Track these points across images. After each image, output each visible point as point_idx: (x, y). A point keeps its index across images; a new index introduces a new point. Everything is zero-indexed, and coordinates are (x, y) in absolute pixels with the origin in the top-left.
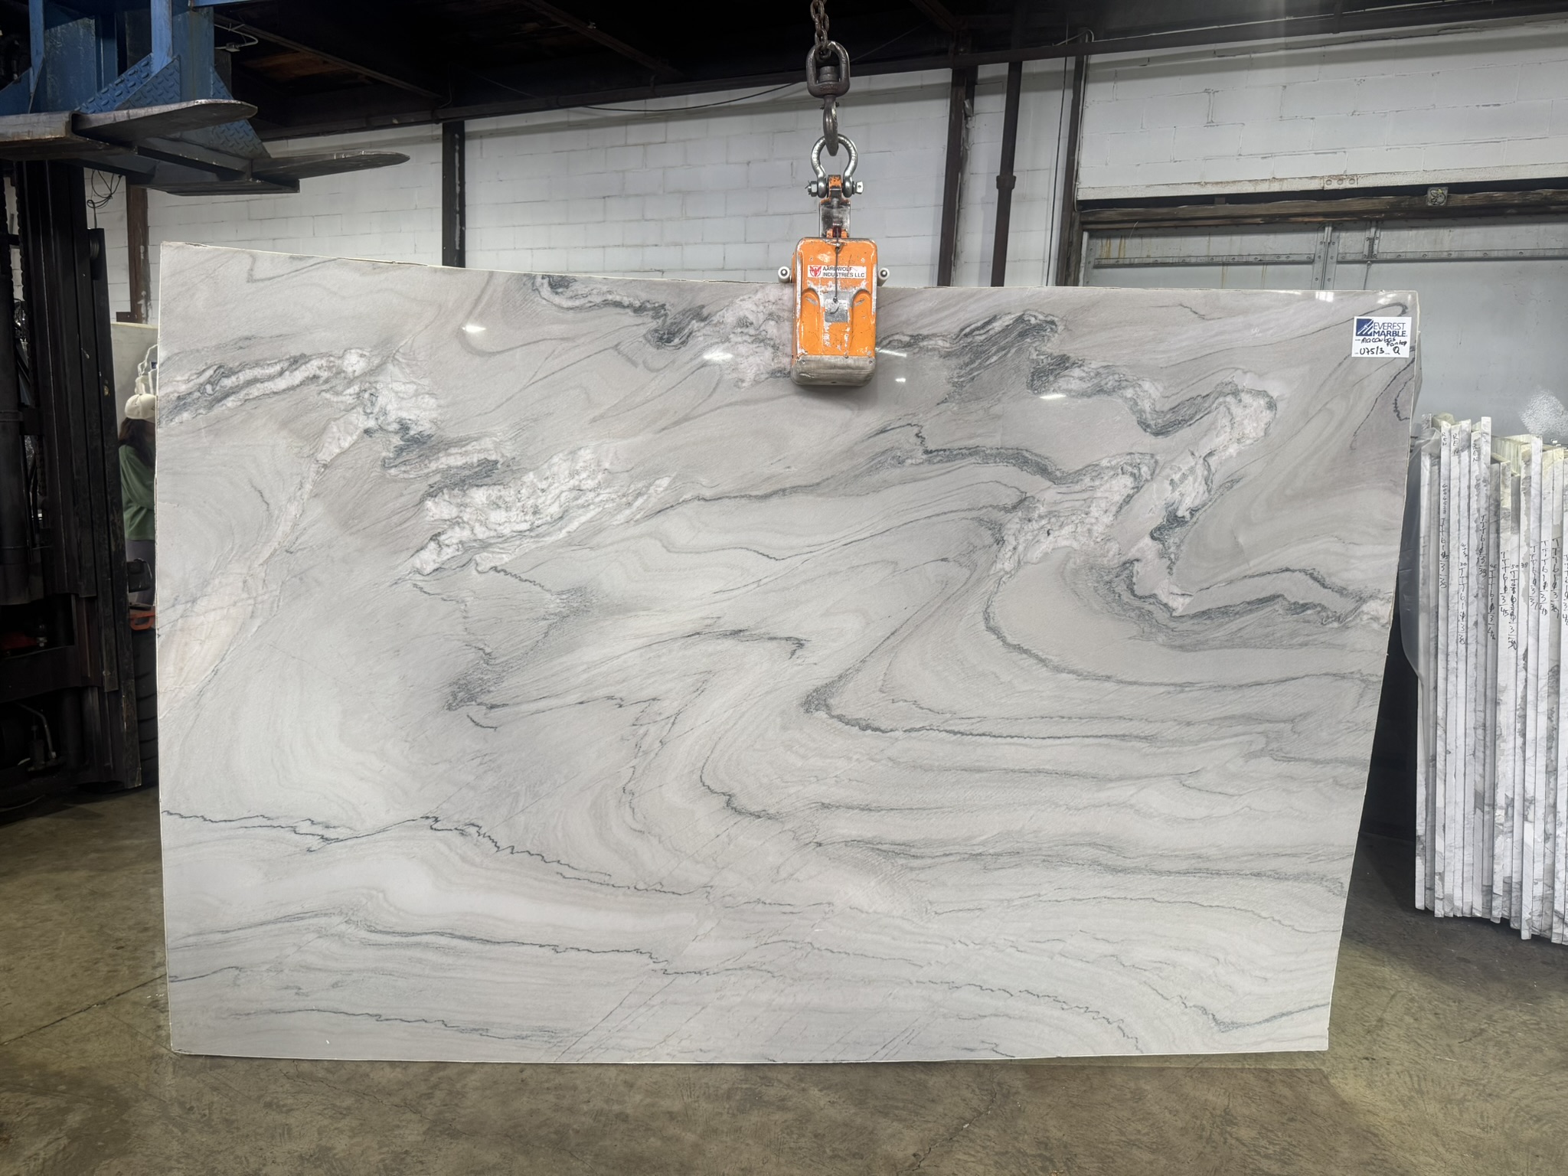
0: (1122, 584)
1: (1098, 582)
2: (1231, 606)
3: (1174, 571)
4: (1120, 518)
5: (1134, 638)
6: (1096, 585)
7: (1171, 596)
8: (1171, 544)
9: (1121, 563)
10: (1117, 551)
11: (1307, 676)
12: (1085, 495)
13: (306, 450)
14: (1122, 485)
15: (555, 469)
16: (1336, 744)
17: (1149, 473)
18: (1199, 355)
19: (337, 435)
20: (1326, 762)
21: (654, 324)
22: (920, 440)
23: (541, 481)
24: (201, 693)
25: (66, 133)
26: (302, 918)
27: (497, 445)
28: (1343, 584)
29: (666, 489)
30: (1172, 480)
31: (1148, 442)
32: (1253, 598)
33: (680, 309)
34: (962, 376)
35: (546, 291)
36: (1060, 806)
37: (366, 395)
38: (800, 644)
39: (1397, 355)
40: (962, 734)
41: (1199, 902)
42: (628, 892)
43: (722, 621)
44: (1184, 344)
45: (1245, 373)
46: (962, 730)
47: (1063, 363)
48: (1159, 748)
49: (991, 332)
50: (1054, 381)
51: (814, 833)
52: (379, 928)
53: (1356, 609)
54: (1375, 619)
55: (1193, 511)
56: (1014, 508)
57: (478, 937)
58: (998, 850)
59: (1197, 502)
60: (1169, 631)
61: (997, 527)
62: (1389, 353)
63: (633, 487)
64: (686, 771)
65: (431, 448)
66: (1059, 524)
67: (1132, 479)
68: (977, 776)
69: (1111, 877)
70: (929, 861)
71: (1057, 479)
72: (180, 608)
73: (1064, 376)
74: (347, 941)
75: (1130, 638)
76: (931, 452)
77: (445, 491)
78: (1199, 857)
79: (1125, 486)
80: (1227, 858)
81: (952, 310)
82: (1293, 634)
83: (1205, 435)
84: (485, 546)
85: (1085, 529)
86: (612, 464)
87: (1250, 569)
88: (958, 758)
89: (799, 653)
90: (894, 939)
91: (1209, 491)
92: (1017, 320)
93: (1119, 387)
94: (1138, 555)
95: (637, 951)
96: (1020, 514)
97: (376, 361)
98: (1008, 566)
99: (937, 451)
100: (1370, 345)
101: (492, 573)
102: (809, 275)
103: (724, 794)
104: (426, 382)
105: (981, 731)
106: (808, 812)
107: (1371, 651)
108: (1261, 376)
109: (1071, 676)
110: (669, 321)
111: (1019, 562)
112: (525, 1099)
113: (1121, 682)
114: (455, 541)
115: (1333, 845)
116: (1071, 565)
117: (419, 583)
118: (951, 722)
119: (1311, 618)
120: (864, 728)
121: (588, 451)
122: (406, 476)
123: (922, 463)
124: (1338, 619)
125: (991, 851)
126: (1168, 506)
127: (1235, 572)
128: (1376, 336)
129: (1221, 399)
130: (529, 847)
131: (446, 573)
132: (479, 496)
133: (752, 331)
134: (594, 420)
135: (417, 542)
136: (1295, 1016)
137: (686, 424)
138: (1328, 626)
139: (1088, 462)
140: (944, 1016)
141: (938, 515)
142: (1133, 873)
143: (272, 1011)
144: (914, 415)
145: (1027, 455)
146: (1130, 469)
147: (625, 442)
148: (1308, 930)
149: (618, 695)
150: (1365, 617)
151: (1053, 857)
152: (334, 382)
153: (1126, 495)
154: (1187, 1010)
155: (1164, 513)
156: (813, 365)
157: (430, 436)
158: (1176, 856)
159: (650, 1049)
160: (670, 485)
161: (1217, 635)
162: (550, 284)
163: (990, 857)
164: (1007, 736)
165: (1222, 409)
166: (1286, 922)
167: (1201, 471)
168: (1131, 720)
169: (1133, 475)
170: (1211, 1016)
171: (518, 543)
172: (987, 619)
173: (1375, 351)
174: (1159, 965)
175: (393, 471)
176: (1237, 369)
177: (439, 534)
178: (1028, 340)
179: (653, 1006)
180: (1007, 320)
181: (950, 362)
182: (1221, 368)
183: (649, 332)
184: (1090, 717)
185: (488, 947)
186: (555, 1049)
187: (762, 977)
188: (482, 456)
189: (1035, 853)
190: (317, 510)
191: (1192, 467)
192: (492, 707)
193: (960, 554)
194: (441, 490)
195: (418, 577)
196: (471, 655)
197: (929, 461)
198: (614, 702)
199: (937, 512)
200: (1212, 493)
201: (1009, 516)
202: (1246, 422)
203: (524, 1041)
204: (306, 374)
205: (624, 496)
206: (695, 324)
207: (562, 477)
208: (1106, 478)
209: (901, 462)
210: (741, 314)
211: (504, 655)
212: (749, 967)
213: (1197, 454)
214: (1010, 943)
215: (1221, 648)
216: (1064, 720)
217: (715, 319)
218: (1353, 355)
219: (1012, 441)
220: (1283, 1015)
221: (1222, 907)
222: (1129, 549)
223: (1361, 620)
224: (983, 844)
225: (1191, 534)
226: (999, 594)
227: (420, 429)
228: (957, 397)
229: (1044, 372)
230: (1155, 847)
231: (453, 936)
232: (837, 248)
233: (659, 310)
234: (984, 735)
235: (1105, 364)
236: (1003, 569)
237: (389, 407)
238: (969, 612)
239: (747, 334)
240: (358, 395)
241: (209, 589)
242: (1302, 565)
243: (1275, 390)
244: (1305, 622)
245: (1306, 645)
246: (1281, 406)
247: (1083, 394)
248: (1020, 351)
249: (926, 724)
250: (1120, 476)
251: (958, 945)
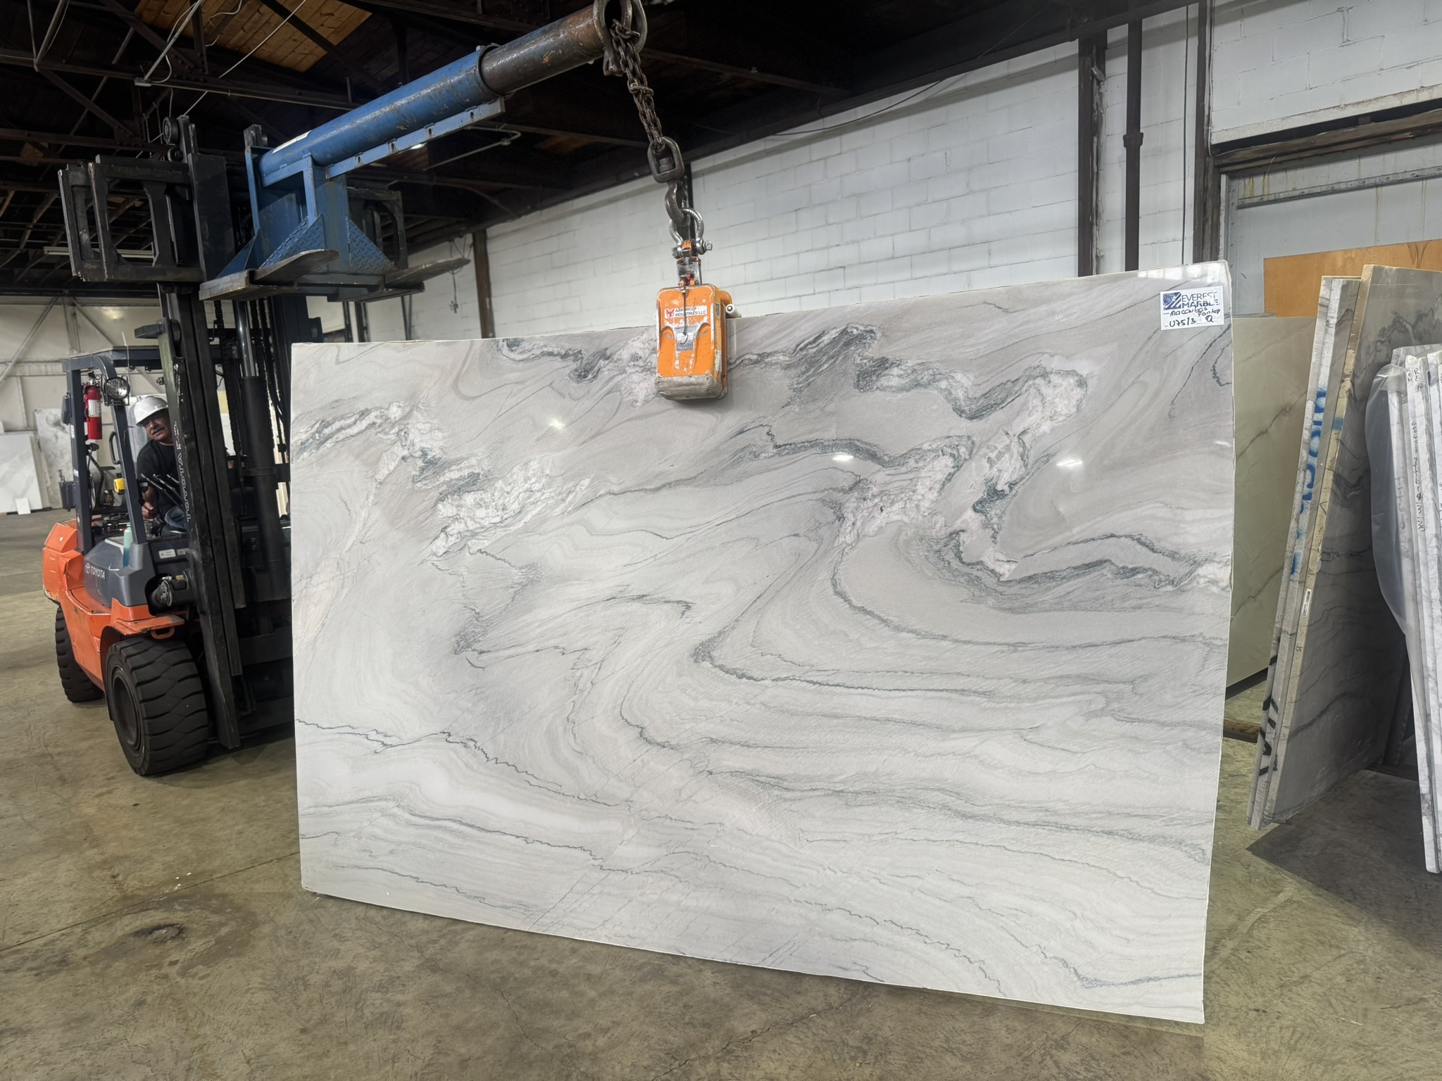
0: (951, 553)
1: (929, 551)
2: (1057, 571)
3: (998, 539)
4: (943, 494)
5: (965, 601)
6: (927, 554)
7: (998, 563)
8: (993, 516)
9: (948, 534)
10: (943, 523)
11: (1144, 638)
12: (911, 476)
13: (370, 474)
14: (944, 465)
15: (515, 477)
16: (1183, 707)
17: (967, 452)
18: (1006, 345)
19: (387, 462)
20: (1174, 725)
21: (574, 366)
22: (770, 437)
23: (506, 486)
24: (315, 639)
26: (372, 801)
27: (479, 462)
28: (1173, 548)
29: (587, 488)
30: (989, 458)
31: (964, 426)
32: (1078, 563)
33: (591, 352)
34: (800, 383)
35: (505, 350)
36: (909, 752)
37: (402, 433)
38: (688, 606)
39: (1211, 324)
40: (820, 684)
41: (1050, 854)
42: (573, 800)
43: (630, 588)
44: (991, 337)
45: (1052, 356)
46: (820, 681)
47: (883, 364)
48: (998, 703)
49: (821, 345)
50: (877, 381)
51: (706, 763)
52: (417, 812)
53: (1191, 573)
54: (1214, 582)
55: (1012, 485)
56: (851, 489)
57: (477, 825)
58: (857, 788)
59: (1015, 477)
60: (998, 595)
61: (838, 506)
62: (1202, 322)
63: (565, 487)
64: (610, 707)
65: (441, 466)
66: (890, 501)
67: (952, 459)
68: (835, 721)
69: (961, 822)
70: (799, 794)
71: (886, 463)
72: (304, 582)
73: (885, 375)
74: (398, 821)
75: (961, 601)
76: (780, 446)
77: (449, 496)
78: (1047, 811)
79: (947, 466)
80: (1076, 814)
81: (789, 330)
82: (1125, 598)
83: (1018, 416)
84: (474, 534)
85: (913, 505)
86: (551, 470)
87: (1074, 536)
88: (818, 705)
89: (687, 613)
90: (774, 860)
91: (1026, 466)
92: (842, 333)
93: (934, 380)
94: (963, 527)
95: (581, 847)
96: (856, 494)
97: (407, 409)
98: (849, 539)
99: (785, 445)
100: (1180, 317)
101: (479, 554)
103: (637, 726)
104: (436, 421)
105: (836, 682)
106: (701, 744)
107: (1213, 614)
108: (1069, 357)
109: (910, 635)
110: (584, 362)
111: (858, 535)
112: (496, 952)
113: (956, 641)
114: (456, 532)
115: (1189, 810)
116: (903, 537)
117: (436, 563)
118: (810, 673)
119: (1143, 582)
120: (741, 676)
121: (535, 462)
122: (426, 487)
123: (773, 456)
124: (1172, 583)
125: (851, 789)
126: (987, 481)
127: (1058, 539)
128: (1186, 308)
129: (1030, 382)
130: (507, 759)
131: (450, 555)
132: (469, 499)
133: (641, 363)
134: (538, 440)
135: (433, 534)
136: (1164, 982)
137: (599, 437)
138: (1161, 589)
139: (911, 447)
140: (820, 934)
141: (789, 498)
142: (983, 820)
143: (356, 866)
144: (764, 417)
145: (858, 444)
146: (949, 451)
147: (559, 454)
148: (1170, 895)
149: (561, 646)
150: (1202, 581)
151: (907, 799)
152: (384, 426)
153: (947, 473)
154: (1047, 961)
155: (984, 488)
157: (439, 459)
158: (1023, 807)
159: (593, 930)
160: (590, 484)
161: (1046, 598)
162: (508, 345)
163: (850, 794)
164: (858, 688)
165: (1032, 391)
166: (1145, 884)
167: (1016, 449)
168: (969, 676)
169: (952, 455)
170: (1072, 970)
171: (493, 532)
172: (834, 585)
173: (1186, 322)
174: (1015, 912)
175: (419, 485)
176: (1043, 354)
177: (446, 527)
178: (853, 348)
179: (594, 895)
180: (834, 334)
181: (790, 372)
182: (1028, 354)
183: (572, 371)
184: (931, 673)
185: (483, 834)
186: (528, 920)
187: (672, 880)
188: (470, 471)
189: (890, 794)
190: (377, 513)
191: (1007, 446)
192: (481, 652)
193: (808, 530)
194: (446, 495)
195: (435, 558)
196: (468, 614)
197: (779, 454)
198: (559, 650)
199: (788, 496)
200: (1029, 467)
201: (848, 496)
202: (1057, 400)
203: (508, 911)
204: (369, 422)
205: (560, 494)
206: (602, 363)
207: (520, 482)
208: (928, 460)
209: (756, 456)
210: (633, 351)
211: (487, 614)
212: (662, 871)
213: (1010, 433)
214: (873, 875)
215: (1050, 610)
216: (908, 674)
217: (615, 357)
218: (1163, 328)
219: (845, 434)
220: (1150, 979)
221: (1075, 862)
222: (954, 521)
223: (1198, 583)
224: (843, 782)
225: (1011, 506)
226: (843, 563)
227: (434, 454)
228: (798, 400)
229: (867, 373)
230: (1002, 798)
231: (461, 823)
232: (684, 294)
233: (577, 355)
234: (838, 685)
235: (920, 361)
236: (845, 542)
237: (416, 441)
238: (819, 579)
239: (638, 366)
240: (398, 434)
241: (319, 569)
242: (1128, 531)
243: (1084, 367)
244: (1136, 586)
245: (1140, 608)
246: (1092, 383)
247: (902, 389)
248: (845, 358)
249: (790, 674)
250: (941, 457)
251: (828, 872)
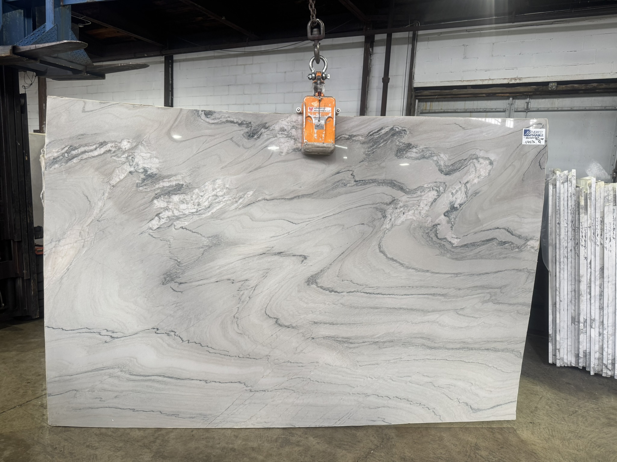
0: (433, 234)
1: (423, 233)
2: (476, 243)
3: (453, 228)
4: (432, 208)
5: (438, 255)
6: (423, 234)
7: (452, 239)
8: (452, 218)
9: (432, 225)
10: (431, 220)
11: (506, 270)
12: (418, 199)
13: (106, 180)
14: (433, 194)
15: (207, 187)
16: (518, 297)
17: (443, 190)
18: (463, 143)
19: (118, 174)
20: (514, 304)
21: (247, 130)
22: (353, 176)
23: (201, 192)
24: (62, 278)
25: (10, 53)
26: (103, 370)
27: (183, 178)
28: (519, 234)
29: (251, 196)
30: (452, 193)
31: (442, 178)
32: (484, 239)
33: (257, 124)
34: (369, 151)
35: (203, 116)
36: (409, 322)
37: (130, 158)
38: (305, 258)
39: (540, 144)
40: (370, 293)
41: (465, 360)
42: (236, 358)
43: (274, 248)
44: (457, 139)
45: (481, 150)
46: (370, 292)
47: (409, 146)
48: (448, 299)
49: (381, 134)
50: (406, 154)
51: (311, 334)
52: (134, 373)
53: (525, 244)
54: (533, 247)
55: (461, 205)
56: (390, 203)
57: (175, 377)
58: (385, 340)
59: (462, 201)
60: (452, 252)
61: (384, 211)
62: (537, 142)
63: (238, 195)
64: (259, 309)
65: (156, 179)
66: (408, 210)
67: (436, 192)
68: (376, 310)
69: (429, 351)
70: (357, 345)
71: (407, 192)
72: (54, 244)
73: (410, 152)
74: (121, 379)
75: (436, 255)
76: (357, 181)
77: (162, 196)
78: (464, 343)
80: (476, 343)
81: (365, 125)
82: (500, 254)
83: (465, 175)
84: (178, 218)
85: (418, 212)
86: (229, 185)
87: (483, 228)
88: (369, 303)
89: (305, 261)
90: (343, 376)
91: (467, 197)
92: (391, 129)
93: (431, 156)
94: (439, 222)
95: (239, 382)
96: (392, 206)
97: (134, 144)
98: (388, 226)
99: (360, 181)
100: (530, 140)
101: (181, 229)
102: (309, 111)
103: (275, 318)
104: (154, 152)
105: (377, 292)
106: (309, 325)
107: (531, 260)
108: (487, 151)
109: (413, 270)
110: (253, 129)
111: (392, 225)
112: (193, 443)
113: (433, 273)
114: (166, 216)
115: (517, 337)
116: (413, 226)
117: (151, 234)
118: (366, 289)
119: (507, 247)
120: (331, 292)
121: (220, 180)
122: (146, 190)
123: (354, 186)
124: (518, 248)
125: (382, 341)
126: (451, 203)
127: (477, 229)
128: (532, 136)
129: (471, 161)
130: (195, 340)
131: (161, 230)
132: (176, 198)
133: (286, 133)
134: (222, 168)
135: (150, 217)
136: (503, 406)
137: (259, 170)
138: (514, 250)
139: (419, 185)
140: (363, 407)
141: (360, 206)
142: (438, 349)
143: (90, 408)
144: (350, 166)
145: (395, 182)
146: (436, 188)
147: (235, 177)
148: (508, 371)
149: (232, 279)
150: (529, 247)
151: (406, 343)
152: (117, 153)
153: (434, 198)
154: (460, 404)
155: (449, 206)
156: (310, 146)
157: (156, 174)
158: (455, 342)
159: (245, 422)
160: (253, 194)
161: (470, 254)
162: (205, 114)
163: (381, 343)
164: (388, 294)
165: (472, 165)
166: (499, 369)
167: (463, 189)
168: (437, 288)
169: (437, 190)
170: (469, 406)
171: (191, 217)
172: (380, 248)
173: (531, 142)
174: (449, 386)
175: (141, 188)
176: (477, 149)
177: (159, 214)
178: (395, 137)
179: (246, 404)
180: (387, 129)
181: (364, 146)
182: (471, 148)
183: (245, 133)
184: (421, 287)
185: (179, 381)
186: (206, 422)
187: (290, 392)
188: (177, 182)
189: (399, 341)
190: (110, 204)
191: (460, 188)
192: (181, 283)
193: (369, 222)
194: (160, 196)
195: (151, 231)
196: (172, 263)
197: (357, 185)
198: (230, 281)
199: (360, 205)
200: (468, 198)
201: (388, 207)
202: (481, 170)
203: (193, 419)
204: (106, 149)
205: (234, 198)
206: (263, 130)
207: (209, 191)
208: (426, 192)
209: (345, 185)
210: (282, 126)
211: (185, 263)
212: (285, 388)
213: (462, 182)
214: (389, 378)
215: (472, 259)
216: (410, 288)
217: (271, 128)
218: (523, 144)
219: (389, 177)
220: (498, 406)
221: (474, 362)
222: (436, 220)
223: (527, 248)
224: (378, 338)
225: (460, 214)
226: (384, 238)
227: (152, 171)
228: (367, 159)
229: (402, 150)
230: (447, 339)
231: (164, 376)
232: (320, 100)
233: (248, 125)
234: (379, 294)
235: (425, 147)
236: (386, 228)
237: (139, 163)
238: (373, 245)
239: (284, 134)
240: (127, 158)
241: (65, 236)
242: (504, 226)
243: (493, 157)
244: (505, 249)
245: (506, 258)
246: (495, 163)
247: (417, 159)
248: (392, 141)
249: (356, 290)
250: (432, 191)
251: (369, 379)
